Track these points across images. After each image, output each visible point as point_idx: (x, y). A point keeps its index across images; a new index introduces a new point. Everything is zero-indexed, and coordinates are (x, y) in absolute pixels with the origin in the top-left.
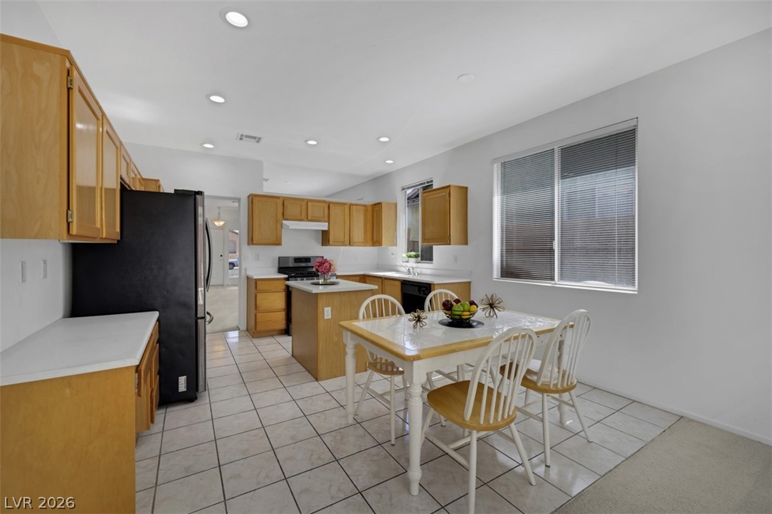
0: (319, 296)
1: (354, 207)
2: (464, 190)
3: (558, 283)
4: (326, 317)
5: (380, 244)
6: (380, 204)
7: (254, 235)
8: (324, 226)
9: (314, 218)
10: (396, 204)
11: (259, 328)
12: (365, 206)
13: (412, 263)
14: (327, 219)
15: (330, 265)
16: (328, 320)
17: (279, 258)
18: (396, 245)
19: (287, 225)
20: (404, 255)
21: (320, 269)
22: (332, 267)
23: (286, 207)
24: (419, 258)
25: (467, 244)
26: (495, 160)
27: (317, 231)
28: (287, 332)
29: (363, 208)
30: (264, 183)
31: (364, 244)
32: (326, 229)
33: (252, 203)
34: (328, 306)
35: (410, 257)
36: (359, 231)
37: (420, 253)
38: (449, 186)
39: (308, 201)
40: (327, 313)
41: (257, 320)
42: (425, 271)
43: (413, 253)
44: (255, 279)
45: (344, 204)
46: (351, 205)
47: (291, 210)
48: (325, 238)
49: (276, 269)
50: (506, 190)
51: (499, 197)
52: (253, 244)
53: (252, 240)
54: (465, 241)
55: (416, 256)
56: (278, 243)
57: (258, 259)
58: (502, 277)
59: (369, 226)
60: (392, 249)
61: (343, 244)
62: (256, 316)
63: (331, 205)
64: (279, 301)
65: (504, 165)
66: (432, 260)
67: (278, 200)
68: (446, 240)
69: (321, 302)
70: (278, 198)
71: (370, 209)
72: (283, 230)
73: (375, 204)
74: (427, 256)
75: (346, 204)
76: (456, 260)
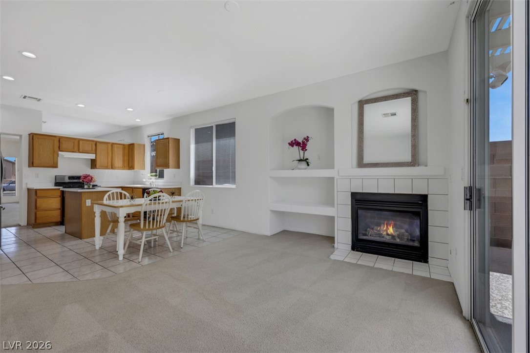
0: (83, 194)
1: (115, 145)
2: (177, 141)
3: (215, 185)
4: (87, 205)
5: (133, 169)
6: (133, 144)
7: (34, 161)
8: (93, 156)
9: (84, 151)
10: (144, 145)
11: (38, 221)
12: (124, 145)
13: (153, 179)
14: (94, 152)
15: (92, 178)
16: (88, 206)
17: (56, 176)
18: (144, 169)
19: (62, 155)
20: (149, 175)
21: (85, 180)
22: (93, 179)
23: (61, 143)
24: (158, 177)
25: (179, 168)
26: (191, 127)
27: (87, 159)
28: (62, 223)
29: (122, 146)
30: (43, 124)
31: (123, 168)
32: (94, 158)
33: (33, 139)
34: (89, 199)
35: (152, 176)
36: (119, 161)
37: (158, 174)
38: (168, 138)
39: (79, 140)
40: (88, 203)
41: (37, 216)
42: (160, 184)
43: (154, 174)
44: (35, 189)
45: (108, 143)
46: (113, 144)
47: (64, 145)
48: (93, 164)
49: (54, 184)
50: (197, 142)
51: (194, 145)
52: (33, 166)
53: (33, 164)
54: (178, 166)
55: (156, 176)
56: (55, 166)
57: (37, 177)
58: (195, 184)
59: (126, 158)
60: (142, 171)
61: (107, 168)
62: (36, 213)
63: (98, 143)
64: (55, 203)
65: (196, 130)
66: (163, 177)
67: (55, 138)
68: (167, 166)
69: (84, 197)
70: (55, 136)
71: (127, 147)
72: (59, 158)
73: (131, 144)
74: (161, 176)
75: (109, 143)
76: (175, 177)
